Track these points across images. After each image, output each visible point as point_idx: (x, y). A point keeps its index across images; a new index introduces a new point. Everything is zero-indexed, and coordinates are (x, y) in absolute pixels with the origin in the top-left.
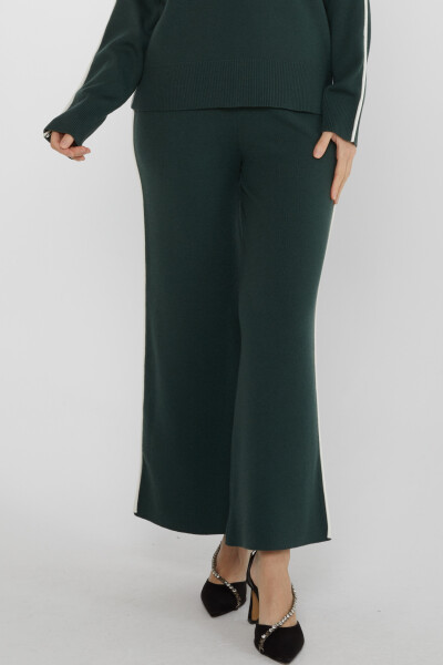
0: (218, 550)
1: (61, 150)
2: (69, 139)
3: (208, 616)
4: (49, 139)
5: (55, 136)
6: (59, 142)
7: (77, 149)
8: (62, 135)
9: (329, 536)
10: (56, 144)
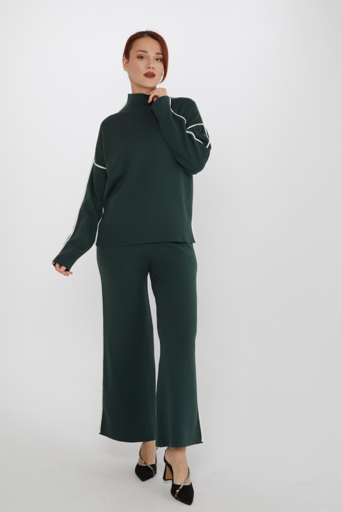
0: (141, 450)
1: (61, 272)
2: (64, 268)
3: (140, 481)
4: (54, 265)
5: (57, 265)
6: (60, 267)
7: (68, 272)
8: (61, 266)
9: (202, 441)
10: (58, 268)
